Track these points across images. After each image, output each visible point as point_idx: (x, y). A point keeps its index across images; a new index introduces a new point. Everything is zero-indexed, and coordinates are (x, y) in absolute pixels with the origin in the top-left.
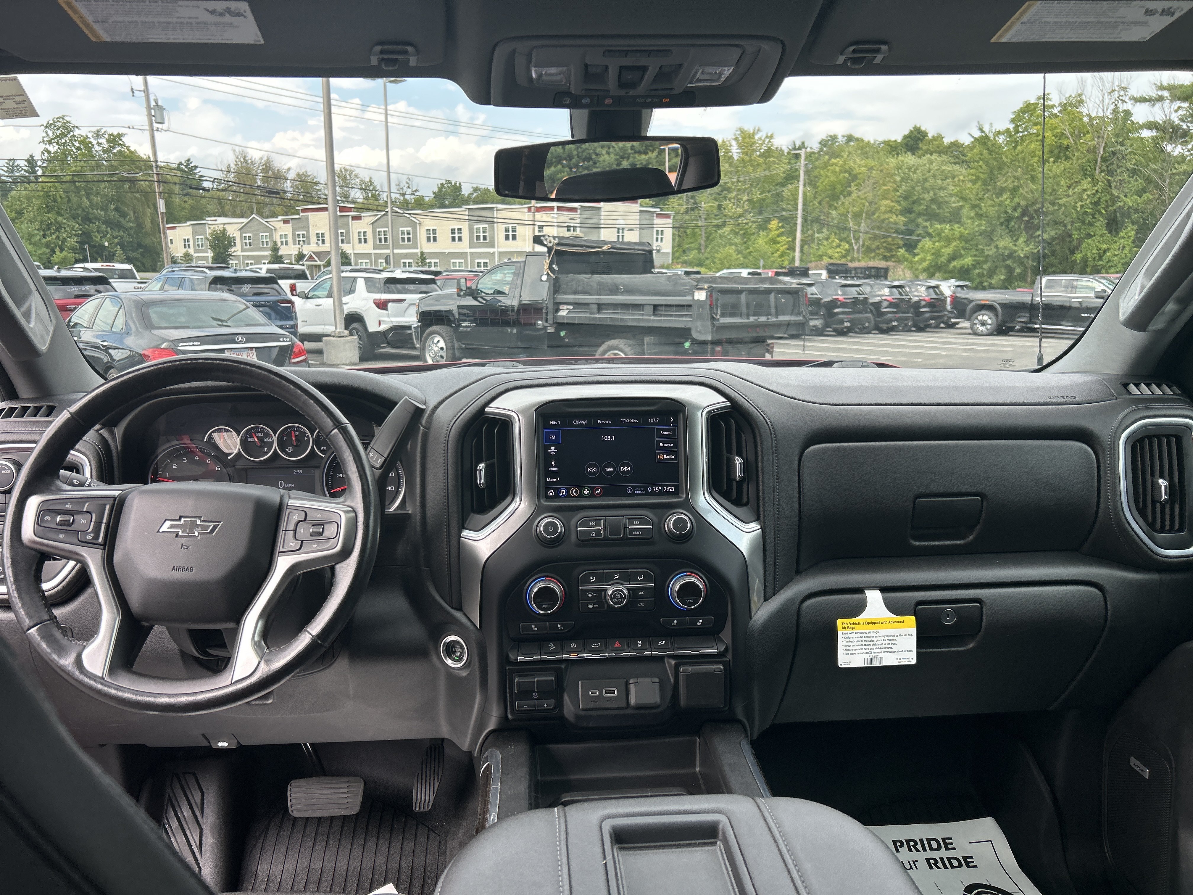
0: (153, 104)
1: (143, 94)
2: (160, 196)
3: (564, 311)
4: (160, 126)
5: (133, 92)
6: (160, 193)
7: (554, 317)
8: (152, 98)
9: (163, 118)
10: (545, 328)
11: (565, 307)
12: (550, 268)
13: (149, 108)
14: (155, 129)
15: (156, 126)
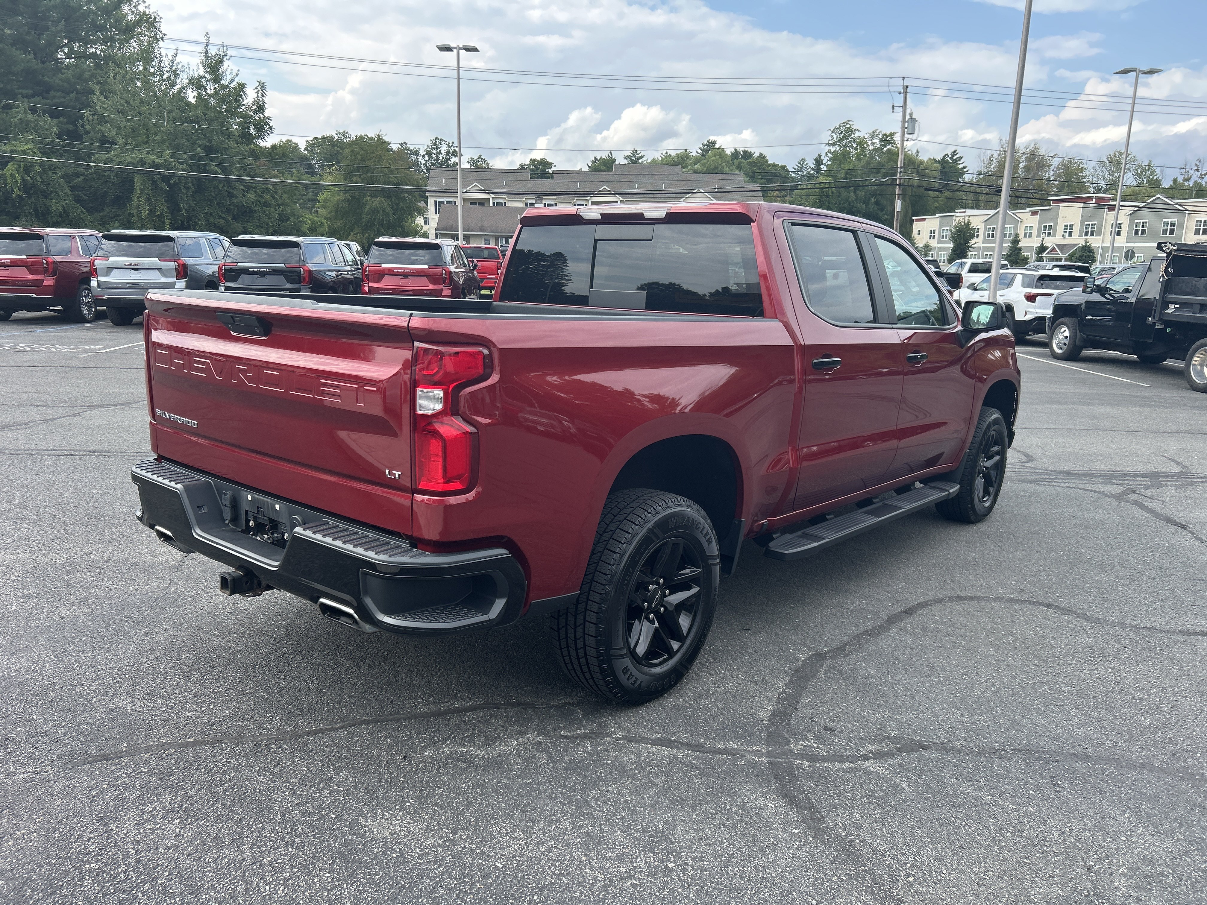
0: (908, 117)
1: (901, 109)
2: (898, 197)
3: (1171, 310)
4: (910, 136)
5: (893, 108)
6: (899, 195)
7: (1161, 314)
8: (908, 111)
9: (914, 129)
10: (1154, 324)
11: (1173, 306)
12: (1166, 271)
13: (904, 121)
14: (906, 139)
15: (906, 136)
